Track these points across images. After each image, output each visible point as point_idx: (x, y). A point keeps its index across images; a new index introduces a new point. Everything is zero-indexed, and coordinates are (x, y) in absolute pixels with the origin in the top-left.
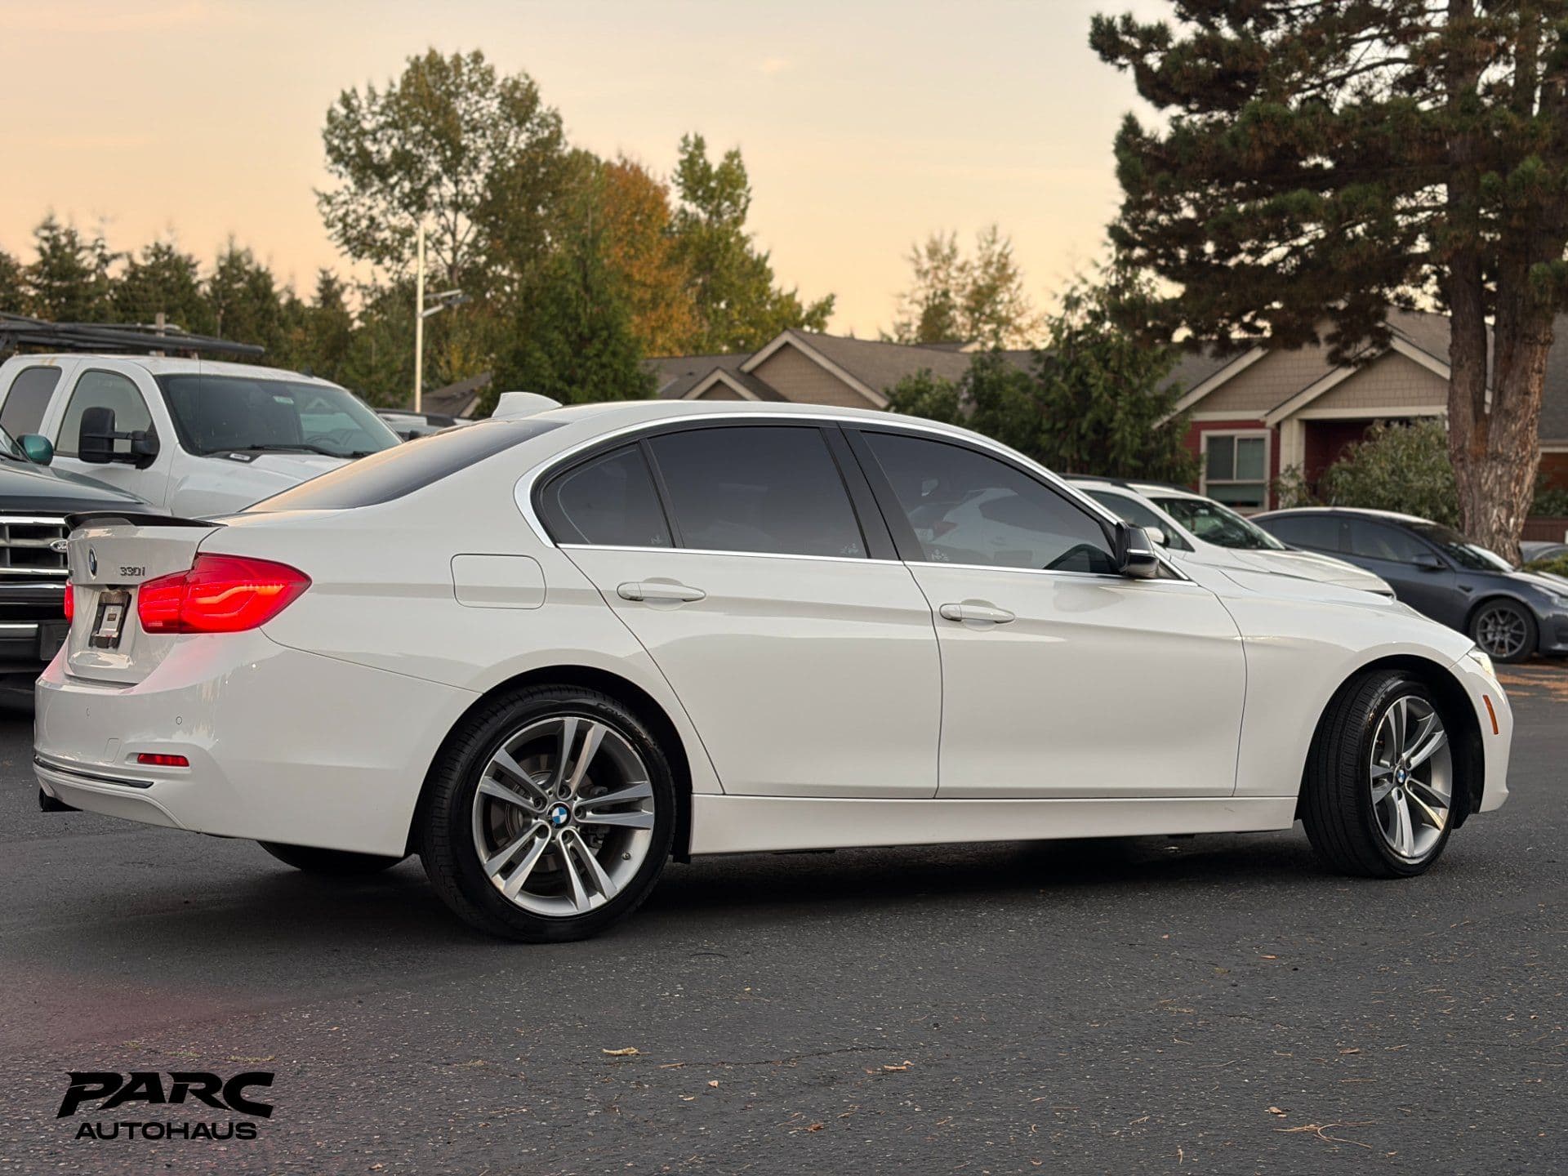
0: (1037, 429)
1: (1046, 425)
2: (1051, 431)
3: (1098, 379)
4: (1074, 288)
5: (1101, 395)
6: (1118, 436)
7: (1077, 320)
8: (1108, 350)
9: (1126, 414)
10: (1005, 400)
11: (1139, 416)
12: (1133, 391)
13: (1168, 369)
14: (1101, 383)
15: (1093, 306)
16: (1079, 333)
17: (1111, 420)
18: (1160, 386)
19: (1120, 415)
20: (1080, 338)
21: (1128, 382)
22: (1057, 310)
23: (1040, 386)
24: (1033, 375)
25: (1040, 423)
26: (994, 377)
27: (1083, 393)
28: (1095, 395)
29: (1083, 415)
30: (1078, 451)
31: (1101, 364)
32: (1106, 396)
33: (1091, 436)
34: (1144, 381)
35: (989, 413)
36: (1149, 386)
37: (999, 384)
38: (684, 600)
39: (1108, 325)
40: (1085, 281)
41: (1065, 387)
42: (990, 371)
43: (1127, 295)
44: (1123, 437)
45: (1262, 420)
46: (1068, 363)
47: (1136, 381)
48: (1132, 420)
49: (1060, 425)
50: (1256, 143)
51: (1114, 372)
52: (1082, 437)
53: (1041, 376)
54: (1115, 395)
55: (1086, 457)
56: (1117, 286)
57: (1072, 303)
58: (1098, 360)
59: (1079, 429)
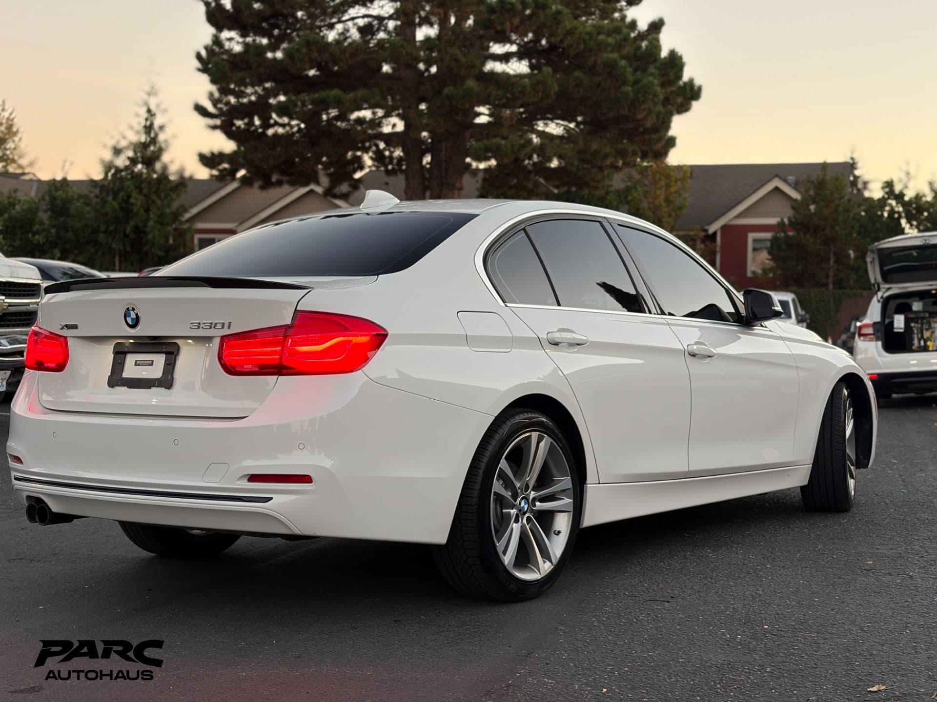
0: (96, 231)
1: (103, 228)
2: (105, 232)
3: (137, 200)
4: (118, 142)
5: (139, 210)
6: (150, 237)
7: (121, 162)
8: (142, 182)
9: (155, 222)
10: (72, 211)
11: (162, 224)
12: (158, 208)
13: (178, 195)
14: (139, 203)
15: (130, 154)
16: (122, 171)
17: (145, 226)
18: (175, 205)
19: (151, 223)
20: (123, 173)
21: (154, 202)
22: (108, 155)
23: (97, 203)
24: (92, 195)
25: (99, 227)
26: (64, 196)
27: (126, 209)
28: (135, 209)
29: (127, 222)
30: (124, 245)
31: (138, 190)
32: (142, 211)
33: (133, 236)
34: (166, 202)
35: (62, 219)
36: (168, 206)
37: (68, 201)
38: (578, 344)
39: (140, 166)
40: (124, 138)
41: (116, 204)
42: (61, 192)
43: (152, 148)
44: (154, 237)
45: (235, 229)
46: (116, 189)
47: (159, 202)
48: (159, 227)
49: (112, 228)
50: (306, 59)
51: (145, 196)
52: (126, 236)
53: (97, 197)
54: (147, 210)
55: (129, 249)
56: (145, 143)
57: (117, 151)
58: (136, 188)
59: (124, 232)
